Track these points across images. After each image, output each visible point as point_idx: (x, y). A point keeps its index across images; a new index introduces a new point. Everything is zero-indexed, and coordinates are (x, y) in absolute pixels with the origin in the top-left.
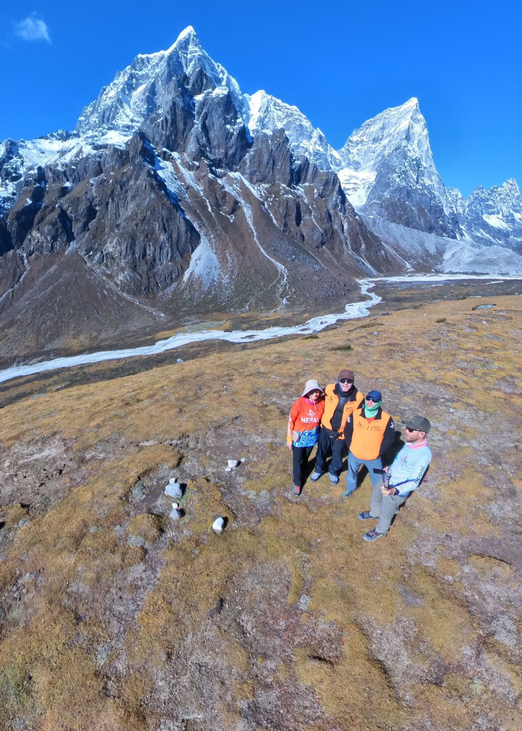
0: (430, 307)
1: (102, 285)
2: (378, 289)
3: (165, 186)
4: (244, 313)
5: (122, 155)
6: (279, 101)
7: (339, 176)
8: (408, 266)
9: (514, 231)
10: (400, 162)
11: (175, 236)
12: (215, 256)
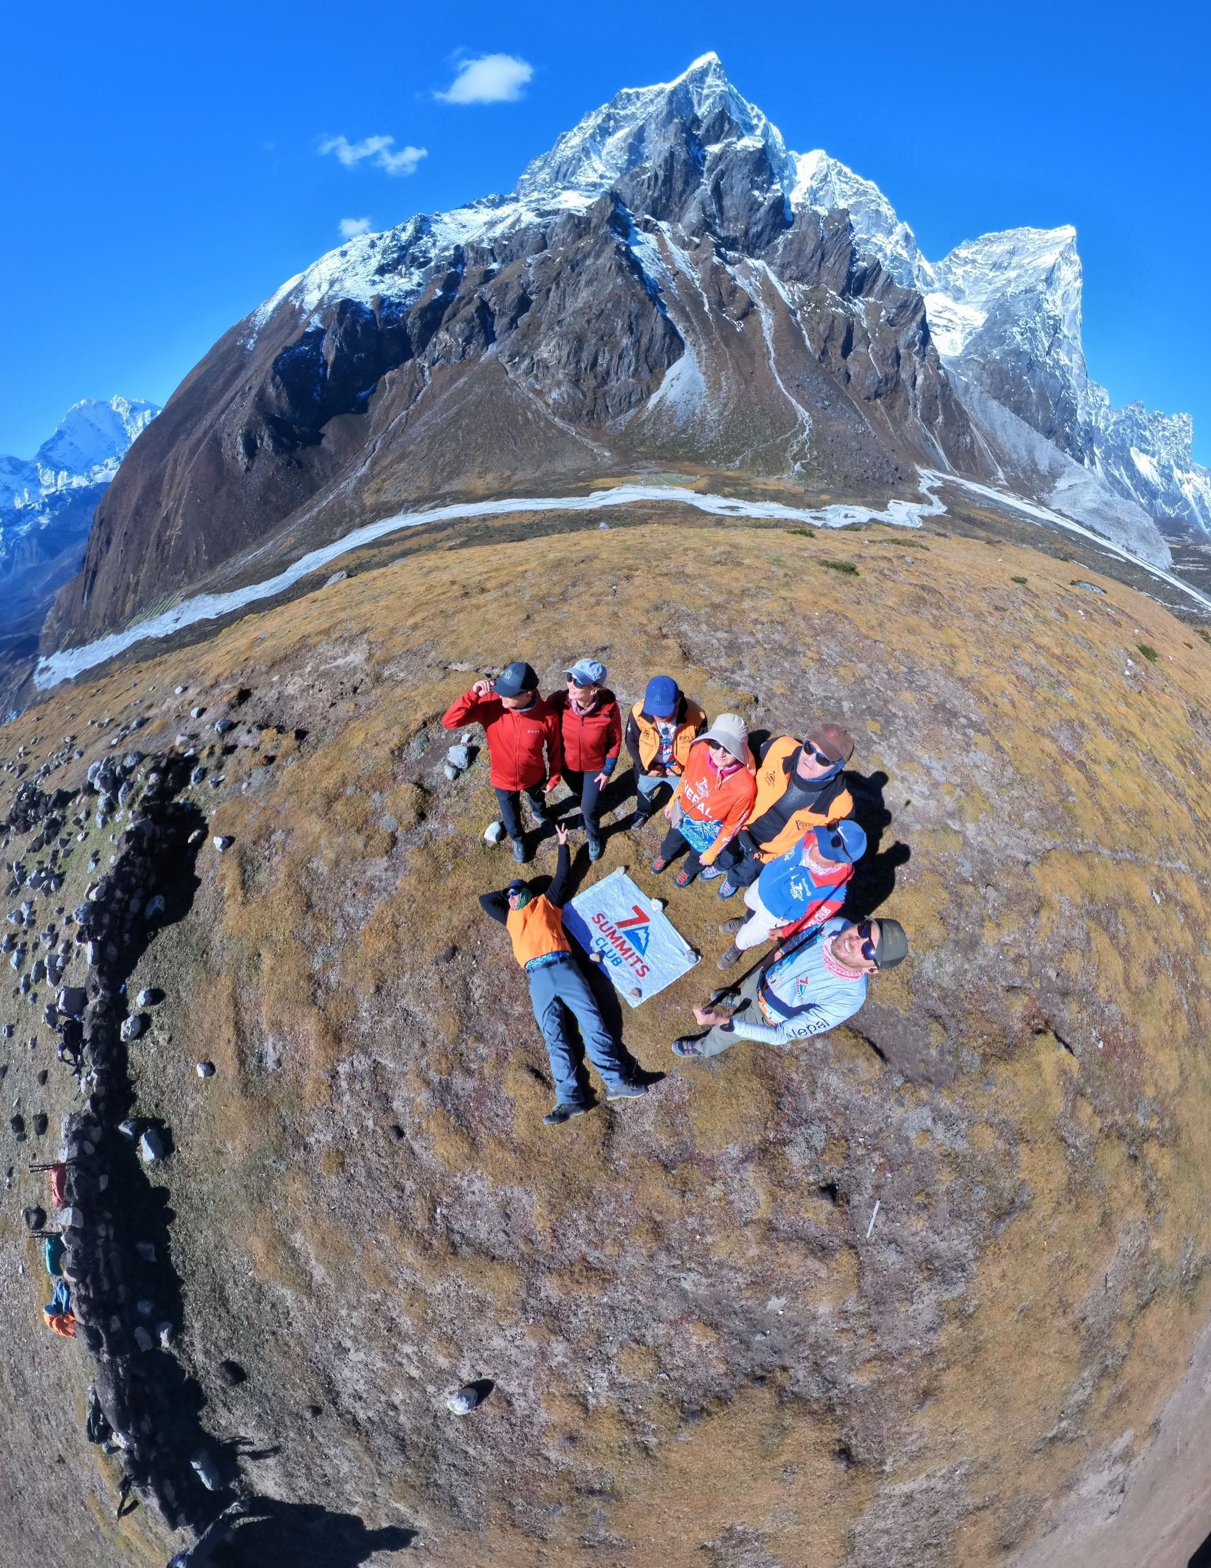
0: (1010, 550)
1: (527, 404)
2: (946, 493)
3: (641, 268)
4: (732, 470)
5: (580, 223)
6: (847, 170)
7: (925, 301)
8: (1001, 474)
9: (1166, 494)
10: (1028, 312)
11: (645, 340)
12: (702, 378)
